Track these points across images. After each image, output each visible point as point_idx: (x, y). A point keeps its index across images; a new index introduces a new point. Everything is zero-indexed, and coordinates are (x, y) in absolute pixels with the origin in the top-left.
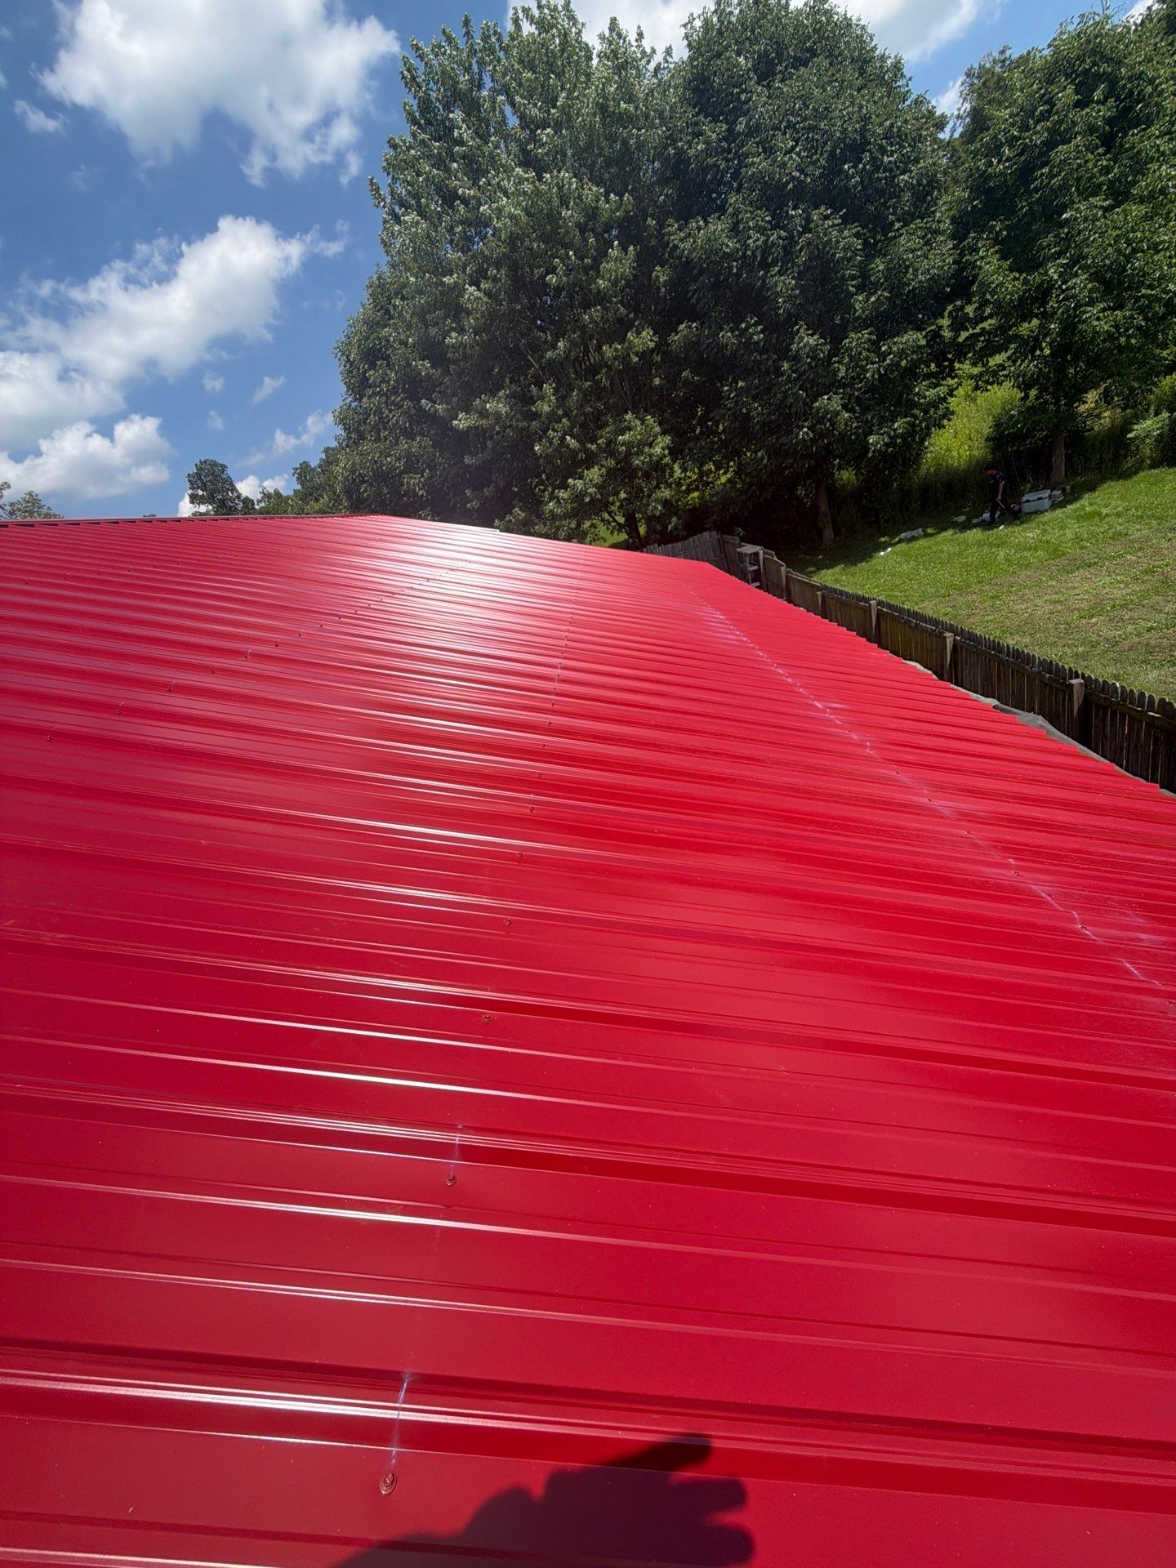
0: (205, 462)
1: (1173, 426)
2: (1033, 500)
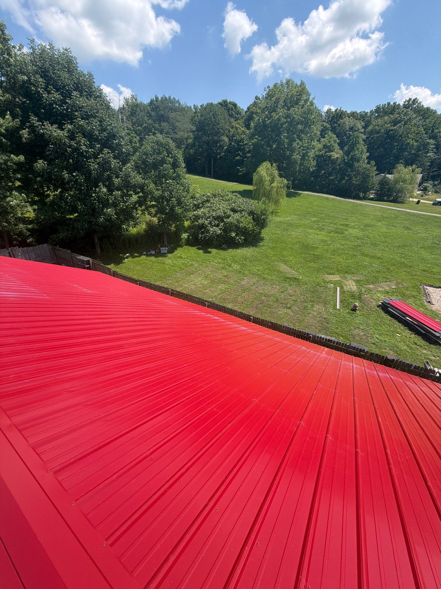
1: (188, 236)
2: (164, 250)
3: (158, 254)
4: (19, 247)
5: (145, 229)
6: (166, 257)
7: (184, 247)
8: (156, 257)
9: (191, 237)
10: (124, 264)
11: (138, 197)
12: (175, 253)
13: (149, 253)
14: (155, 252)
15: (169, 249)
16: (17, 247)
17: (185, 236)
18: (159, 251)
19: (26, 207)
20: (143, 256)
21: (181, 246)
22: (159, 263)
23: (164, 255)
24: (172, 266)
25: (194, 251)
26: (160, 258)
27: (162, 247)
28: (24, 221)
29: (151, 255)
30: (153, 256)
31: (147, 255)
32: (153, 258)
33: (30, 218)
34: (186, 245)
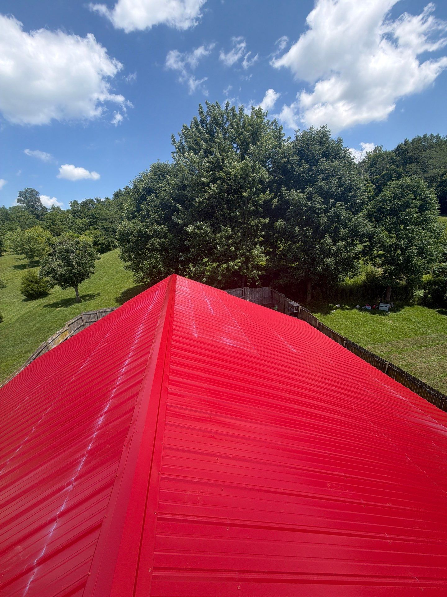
0: (30, 189)
1: (426, 295)
2: (384, 307)
3: (375, 311)
4: (250, 288)
5: (364, 280)
6: (385, 315)
7: (416, 306)
8: (372, 313)
9: (430, 296)
10: (332, 316)
11: (364, 246)
12: (401, 312)
13: (363, 308)
14: (372, 308)
15: (391, 306)
16: (249, 287)
17: (420, 293)
18: (377, 307)
19: (262, 257)
20: (355, 310)
21: (412, 305)
22: (374, 321)
23: (383, 313)
24: (393, 329)
25: (432, 315)
26: (377, 316)
27: (381, 302)
28: (258, 268)
29: (365, 310)
30: (367, 311)
31: (360, 309)
32: (367, 314)
33: (262, 265)
34: (419, 304)
